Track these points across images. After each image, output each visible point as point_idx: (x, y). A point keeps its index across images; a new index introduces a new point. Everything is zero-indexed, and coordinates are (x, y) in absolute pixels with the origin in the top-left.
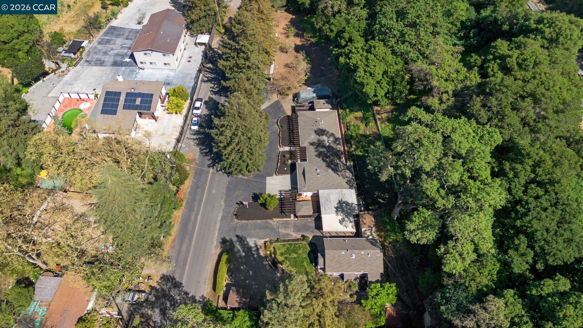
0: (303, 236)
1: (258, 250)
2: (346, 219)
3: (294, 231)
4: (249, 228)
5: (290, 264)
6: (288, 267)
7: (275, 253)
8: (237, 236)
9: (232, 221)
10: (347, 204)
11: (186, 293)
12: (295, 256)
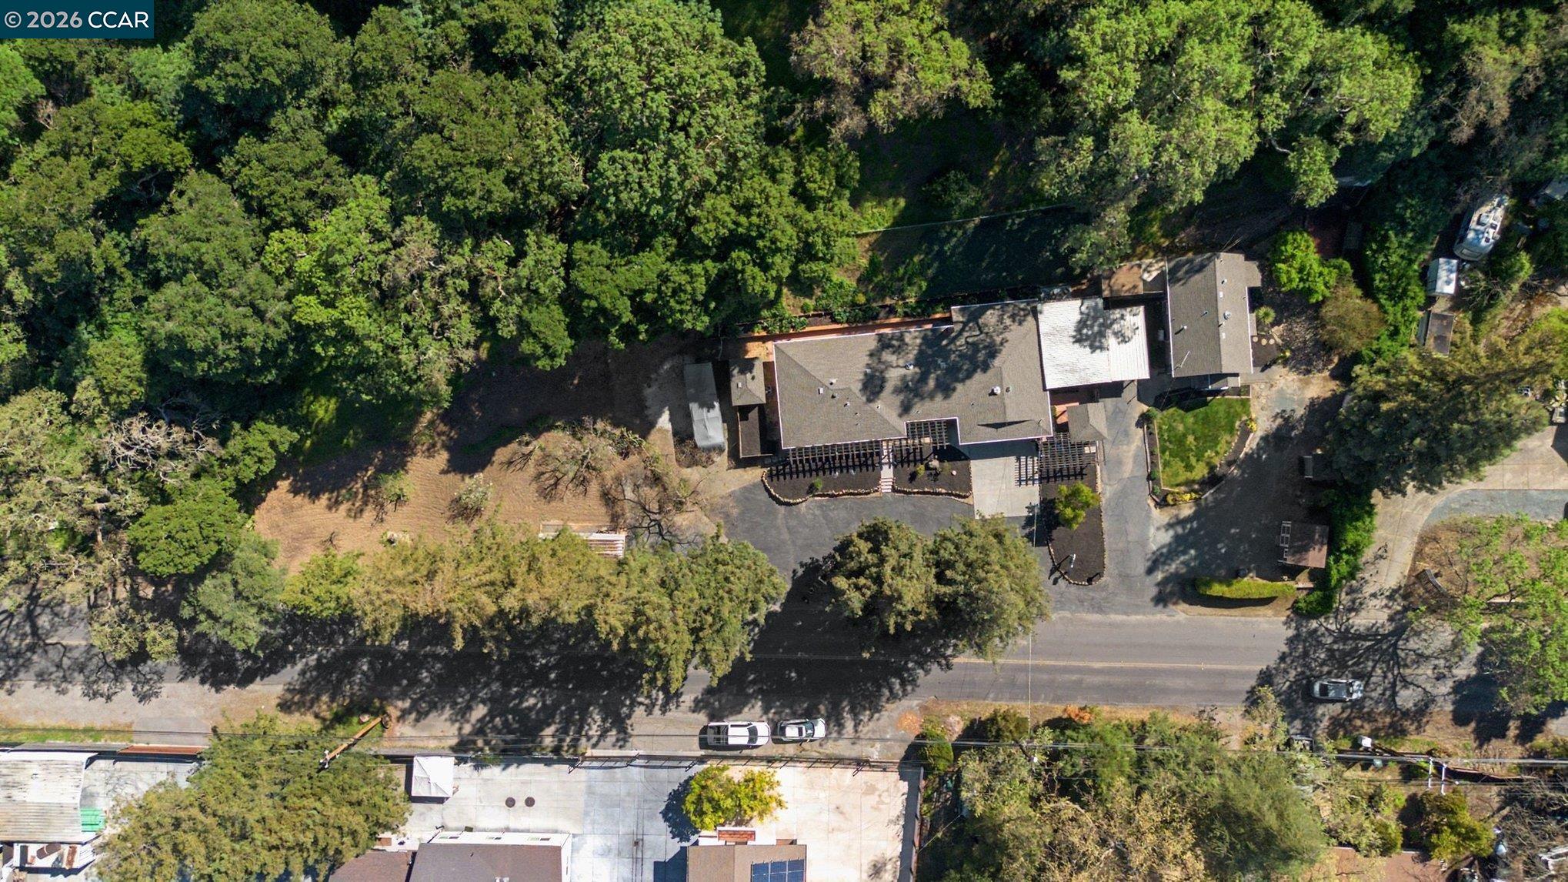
0: (1139, 424)
1: (1182, 522)
2: (1116, 327)
3: (1129, 443)
4: (1121, 545)
5: (1211, 448)
6: (1217, 453)
7: (1188, 483)
8: (1150, 571)
9: (1104, 588)
10: (1082, 324)
11: (1283, 658)
12: (1190, 439)
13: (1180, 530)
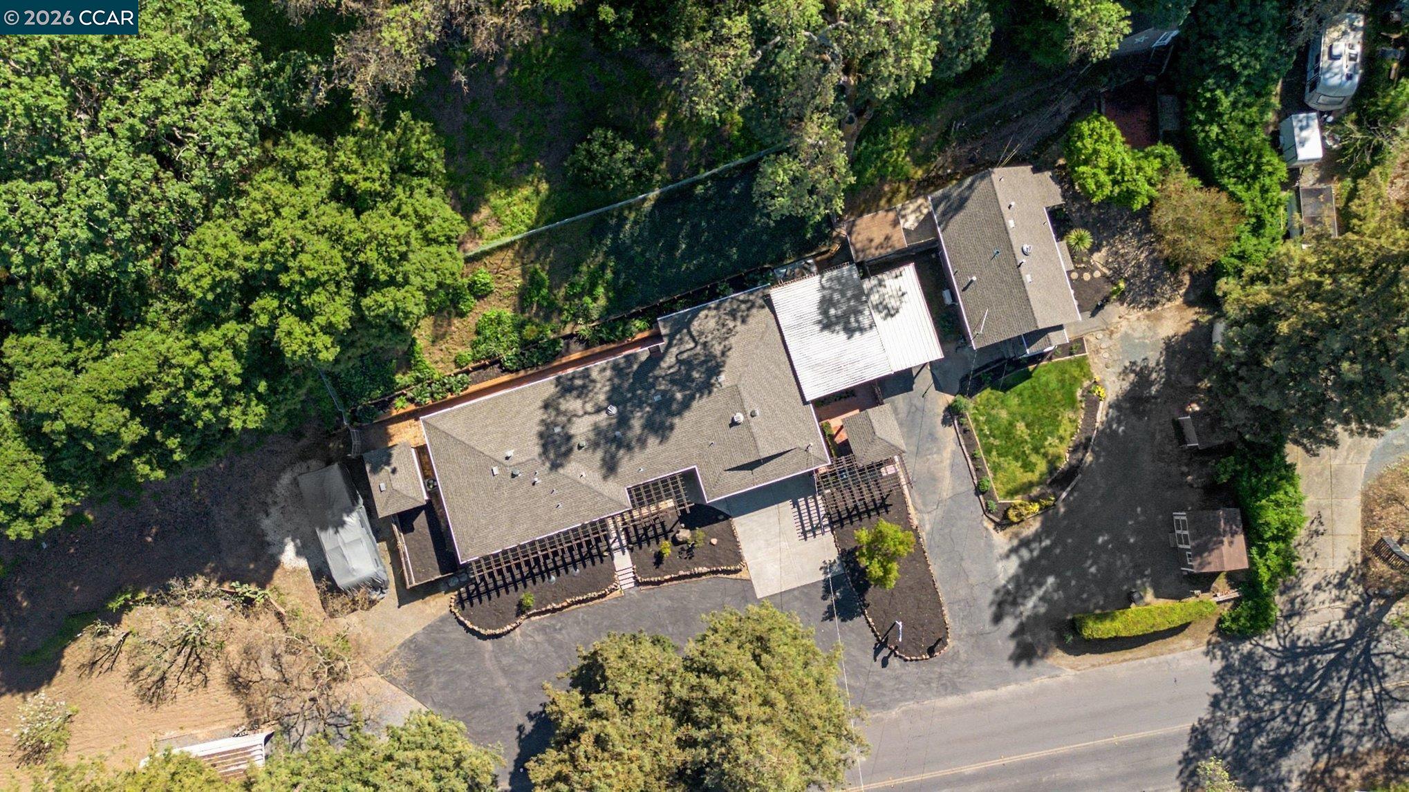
0: (945, 422)
1: (1025, 543)
2: (875, 298)
3: (939, 452)
4: (963, 592)
5: (1051, 433)
6: (1061, 439)
7: (1025, 488)
8: (997, 619)
9: (955, 657)
10: (825, 304)
11: (1215, 703)
12: (1021, 426)
13: (1025, 553)
